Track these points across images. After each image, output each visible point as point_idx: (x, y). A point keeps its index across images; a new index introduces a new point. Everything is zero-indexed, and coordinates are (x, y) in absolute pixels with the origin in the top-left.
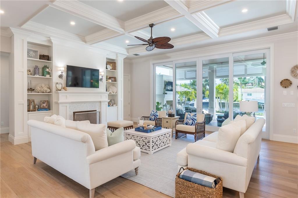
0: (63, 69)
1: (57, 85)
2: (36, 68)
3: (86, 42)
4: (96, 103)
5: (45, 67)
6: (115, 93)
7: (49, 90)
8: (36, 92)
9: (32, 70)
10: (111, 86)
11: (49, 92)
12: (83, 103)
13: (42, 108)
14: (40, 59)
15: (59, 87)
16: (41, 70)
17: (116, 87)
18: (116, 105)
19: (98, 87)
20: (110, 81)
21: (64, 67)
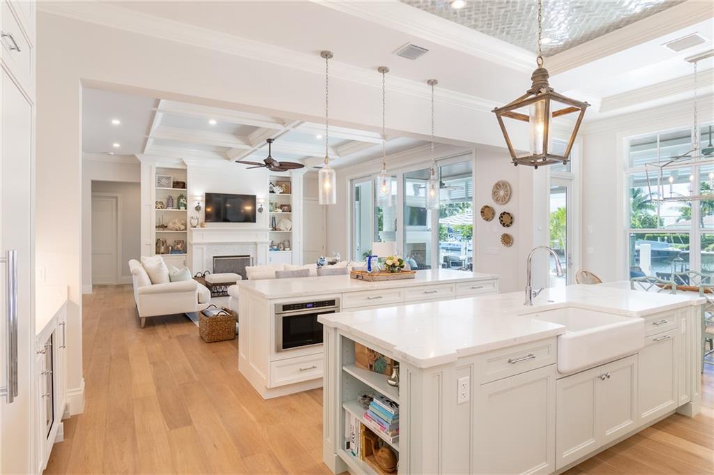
0: (200, 198)
1: (193, 221)
2: (170, 199)
3: (229, 159)
4: (250, 245)
5: (182, 196)
6: (289, 229)
7: (183, 227)
8: (169, 230)
9: (165, 202)
10: (283, 220)
11: (183, 230)
12: (226, 245)
13: (177, 250)
14: (173, 188)
15: (195, 222)
16: (175, 201)
17: (291, 220)
18: (290, 250)
19: (255, 221)
20: (280, 211)
21: (202, 196)
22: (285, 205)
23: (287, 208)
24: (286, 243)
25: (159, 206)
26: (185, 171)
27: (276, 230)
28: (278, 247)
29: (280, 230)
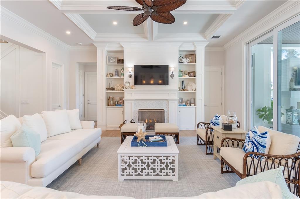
1: (126, 84)
2: (116, 71)
4: (163, 101)
5: (123, 69)
6: (194, 90)
10: (190, 83)
11: (122, 91)
12: (148, 101)
13: (119, 103)
14: (118, 63)
17: (195, 83)
18: (195, 105)
19: (168, 84)
20: (187, 76)
21: (132, 68)
22: (191, 72)
23: (192, 74)
24: (192, 101)
25: (109, 75)
26: (122, 52)
27: (184, 90)
28: (186, 103)
29: (187, 90)
